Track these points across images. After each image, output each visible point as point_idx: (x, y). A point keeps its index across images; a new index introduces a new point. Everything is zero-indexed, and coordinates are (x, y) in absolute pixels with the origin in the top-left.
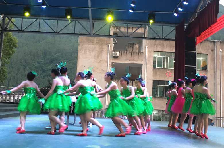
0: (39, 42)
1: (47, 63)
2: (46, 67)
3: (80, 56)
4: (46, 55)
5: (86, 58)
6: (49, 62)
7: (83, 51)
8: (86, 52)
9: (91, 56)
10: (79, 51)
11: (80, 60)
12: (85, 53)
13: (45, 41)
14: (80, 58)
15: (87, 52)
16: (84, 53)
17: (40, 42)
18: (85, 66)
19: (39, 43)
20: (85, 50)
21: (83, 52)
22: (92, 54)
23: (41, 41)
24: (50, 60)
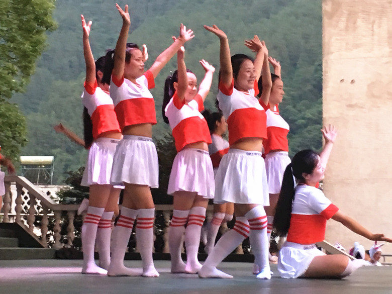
0: (268, 18)
1: (301, 98)
2: (300, 111)
3: (333, 40)
4: (298, 65)
5: (357, 46)
6: (311, 91)
7: (344, 19)
8: (355, 23)
9: (376, 37)
10: (326, 21)
11: (332, 57)
12: (351, 25)
13: (288, 9)
14: (332, 49)
15: (359, 22)
16: (347, 28)
17: (272, 16)
18: (353, 82)
19: (266, 20)
20: (349, 14)
21: (342, 25)
22: (380, 27)
23: (276, 13)
24: (314, 82)
